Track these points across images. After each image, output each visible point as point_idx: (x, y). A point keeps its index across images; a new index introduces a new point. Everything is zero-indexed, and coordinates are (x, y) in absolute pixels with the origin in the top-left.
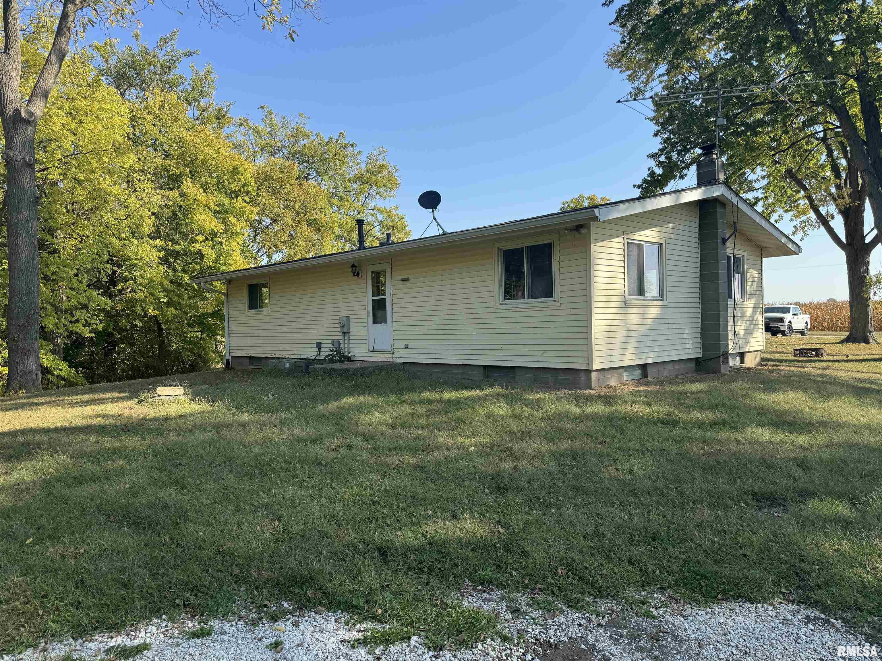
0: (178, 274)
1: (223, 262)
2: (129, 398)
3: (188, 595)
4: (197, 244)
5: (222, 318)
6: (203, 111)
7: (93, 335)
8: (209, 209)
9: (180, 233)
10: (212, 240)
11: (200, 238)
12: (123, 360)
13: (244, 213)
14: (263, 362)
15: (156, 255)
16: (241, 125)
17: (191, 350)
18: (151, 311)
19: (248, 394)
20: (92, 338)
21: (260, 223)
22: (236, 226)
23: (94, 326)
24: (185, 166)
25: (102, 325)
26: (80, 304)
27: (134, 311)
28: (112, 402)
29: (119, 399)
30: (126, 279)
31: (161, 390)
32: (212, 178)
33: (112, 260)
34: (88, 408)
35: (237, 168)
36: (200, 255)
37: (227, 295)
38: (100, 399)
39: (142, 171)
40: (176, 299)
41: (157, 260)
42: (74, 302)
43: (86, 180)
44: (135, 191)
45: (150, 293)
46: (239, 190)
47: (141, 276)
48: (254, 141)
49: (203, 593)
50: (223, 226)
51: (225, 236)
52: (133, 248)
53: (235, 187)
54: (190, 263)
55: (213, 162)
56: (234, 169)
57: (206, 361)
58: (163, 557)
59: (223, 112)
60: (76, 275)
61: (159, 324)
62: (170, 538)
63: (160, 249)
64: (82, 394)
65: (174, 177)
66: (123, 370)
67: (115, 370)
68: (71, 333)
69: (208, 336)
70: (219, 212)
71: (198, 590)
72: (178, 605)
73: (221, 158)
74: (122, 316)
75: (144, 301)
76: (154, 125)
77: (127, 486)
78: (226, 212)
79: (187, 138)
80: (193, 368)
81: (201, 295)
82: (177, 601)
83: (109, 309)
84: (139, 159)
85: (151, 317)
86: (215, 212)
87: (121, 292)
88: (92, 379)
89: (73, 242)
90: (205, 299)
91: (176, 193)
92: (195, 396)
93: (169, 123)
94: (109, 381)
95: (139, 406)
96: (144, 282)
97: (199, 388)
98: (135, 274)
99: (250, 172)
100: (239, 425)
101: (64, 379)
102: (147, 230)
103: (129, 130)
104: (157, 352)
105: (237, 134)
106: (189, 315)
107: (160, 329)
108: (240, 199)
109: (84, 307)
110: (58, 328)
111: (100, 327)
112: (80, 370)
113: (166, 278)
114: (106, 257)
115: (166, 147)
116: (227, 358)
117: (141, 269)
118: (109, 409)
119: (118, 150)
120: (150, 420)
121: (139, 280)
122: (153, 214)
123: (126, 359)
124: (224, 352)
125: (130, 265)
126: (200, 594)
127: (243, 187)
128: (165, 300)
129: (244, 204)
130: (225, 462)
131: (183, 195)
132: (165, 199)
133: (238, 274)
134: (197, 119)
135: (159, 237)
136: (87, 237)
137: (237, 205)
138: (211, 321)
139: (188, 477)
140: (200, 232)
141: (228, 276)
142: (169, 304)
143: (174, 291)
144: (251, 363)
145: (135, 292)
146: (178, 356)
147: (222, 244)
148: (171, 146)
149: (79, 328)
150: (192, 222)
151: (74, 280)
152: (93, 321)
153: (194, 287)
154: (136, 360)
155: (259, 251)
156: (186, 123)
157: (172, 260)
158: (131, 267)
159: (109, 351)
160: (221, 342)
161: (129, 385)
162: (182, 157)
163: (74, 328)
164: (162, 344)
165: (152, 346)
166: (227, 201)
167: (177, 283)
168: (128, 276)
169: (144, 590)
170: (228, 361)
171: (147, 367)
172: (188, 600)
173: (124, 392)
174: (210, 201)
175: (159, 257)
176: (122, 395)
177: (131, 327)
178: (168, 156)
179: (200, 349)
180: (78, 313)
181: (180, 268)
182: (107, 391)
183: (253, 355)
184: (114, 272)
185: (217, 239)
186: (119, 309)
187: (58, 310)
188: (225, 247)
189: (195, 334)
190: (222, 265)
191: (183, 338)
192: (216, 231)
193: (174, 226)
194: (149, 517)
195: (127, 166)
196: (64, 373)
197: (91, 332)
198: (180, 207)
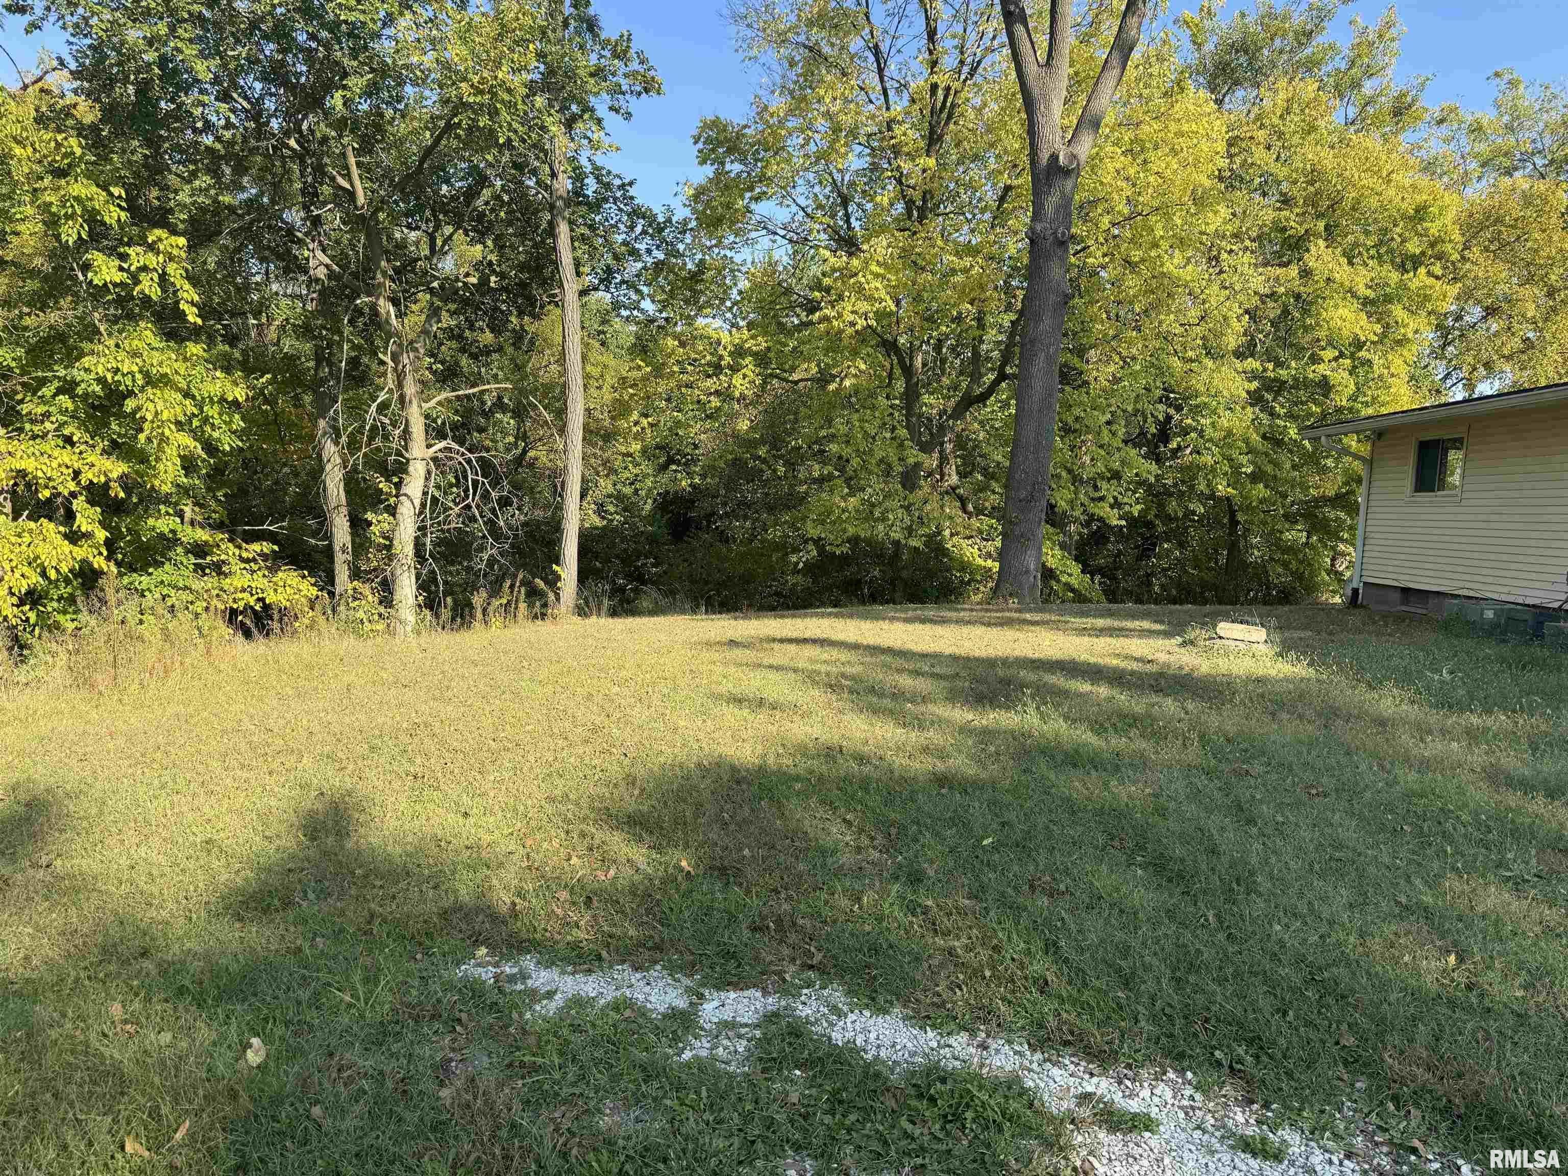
0: (1278, 421)
1: (1369, 399)
2: (1167, 635)
3: (1241, 1051)
4: (1321, 366)
5: (1353, 509)
6: (1367, 104)
7: (1124, 523)
8: (1354, 295)
9: (1291, 345)
10: (1352, 356)
11: (1329, 354)
12: (1165, 570)
13: (1428, 299)
14: (1432, 602)
15: (1241, 388)
16: (1441, 122)
17: (1286, 565)
18: (1222, 489)
19: (1396, 661)
20: (1121, 527)
21: (1458, 318)
22: (1406, 326)
23: (1127, 508)
24: (1318, 217)
25: (1139, 507)
26: (1109, 471)
27: (1192, 487)
28: (1140, 637)
29: (1151, 633)
30: (1185, 432)
31: (1224, 628)
32: (1367, 233)
33: (1168, 398)
34: (1102, 640)
35: (1425, 208)
36: (1325, 386)
37: (1370, 463)
38: (1121, 629)
39: (1235, 236)
40: (1269, 469)
41: (1244, 395)
42: (1100, 467)
43: (1143, 260)
44: (1221, 272)
45: (1223, 455)
46: (1423, 253)
47: (1213, 424)
48: (1468, 149)
49: (1271, 1057)
50: (1378, 328)
51: (1380, 347)
52: (1204, 375)
53: (1414, 247)
54: (1302, 403)
55: (1374, 202)
56: (1417, 211)
57: (1311, 588)
58: (1198, 951)
59: (1409, 99)
60: (1108, 423)
61: (1232, 514)
62: (1215, 915)
63: (1253, 376)
64: (1095, 617)
65: (1292, 241)
66: (1162, 586)
67: (1150, 584)
68: (1092, 518)
69: (1320, 540)
70: (1372, 302)
71: (1262, 1048)
72: (1219, 1064)
73: (1392, 192)
74: (1171, 495)
75: (1213, 470)
76: (1269, 148)
77: (1147, 791)
78: (1388, 299)
79: (1328, 160)
80: (1286, 597)
81: (1318, 463)
82: (1217, 1053)
83: (1152, 480)
84: (1234, 214)
85: (1220, 498)
86: (1366, 302)
87: (1175, 452)
88: (1112, 595)
89: (1112, 368)
90: (1324, 470)
91: (1294, 271)
92: (1286, 648)
93: (1296, 140)
94: (1139, 601)
95: (1183, 650)
96: (1217, 435)
97: (1296, 634)
98: (1203, 421)
99: (1451, 215)
100: (1374, 721)
101: (1073, 590)
102: (1232, 341)
103: (1223, 163)
104: (1222, 561)
105: (1432, 143)
106: (1289, 499)
107: (1234, 523)
108: (1422, 270)
109: (1116, 476)
110: (1073, 509)
111: (1136, 510)
112: (1097, 578)
113: (1256, 430)
114: (1158, 393)
115: (1284, 187)
116: (1355, 585)
117: (1214, 412)
118: (1133, 648)
119: (1200, 201)
120: (1199, 680)
121: (1209, 432)
122: (1247, 312)
123: (1169, 569)
124: (1348, 574)
125: (1197, 406)
126: (1264, 1058)
127: (1432, 245)
128: (1249, 471)
129: (1431, 281)
130: (1337, 790)
131: (1306, 273)
132: (1271, 283)
133: (1400, 419)
134: (1352, 123)
135: (1252, 355)
136: (1134, 358)
137: (1414, 284)
138: (1331, 513)
139: (1261, 801)
140: (1330, 343)
141: (1375, 425)
142: (1255, 478)
143: (1267, 454)
144: (1405, 602)
145: (1198, 453)
146: (1260, 572)
147: (1369, 363)
148: (1295, 182)
149: (1104, 510)
150: (1318, 324)
151: (1105, 432)
152: (1126, 500)
153: (1304, 448)
154: (1186, 572)
155: (1447, 376)
156: (1329, 134)
157: (1269, 397)
158: (1196, 410)
159: (1146, 551)
160: (1343, 554)
161: (1171, 613)
162: (1312, 201)
163: (1097, 511)
164: (1233, 547)
165: (1216, 551)
166: (1395, 276)
167: (1274, 439)
168: (1190, 426)
169: (1159, 1004)
170: (1355, 591)
171: (1204, 585)
172: (1240, 1062)
173: (1162, 622)
174: (1357, 279)
175: (1248, 392)
176: (1158, 627)
177: (1185, 516)
178: (1286, 201)
179: (1301, 562)
180: (1104, 485)
181: (1282, 411)
182: (1133, 616)
183: (1412, 585)
184: (1169, 418)
185: (1363, 354)
186: (1169, 482)
187: (1076, 479)
188: (1377, 370)
189: (1296, 535)
190: (1366, 404)
191: (1274, 542)
192: (1363, 339)
193: (1282, 334)
194: (1182, 860)
195: (1211, 229)
196: (1074, 581)
197: (1120, 518)
198: (1298, 297)
